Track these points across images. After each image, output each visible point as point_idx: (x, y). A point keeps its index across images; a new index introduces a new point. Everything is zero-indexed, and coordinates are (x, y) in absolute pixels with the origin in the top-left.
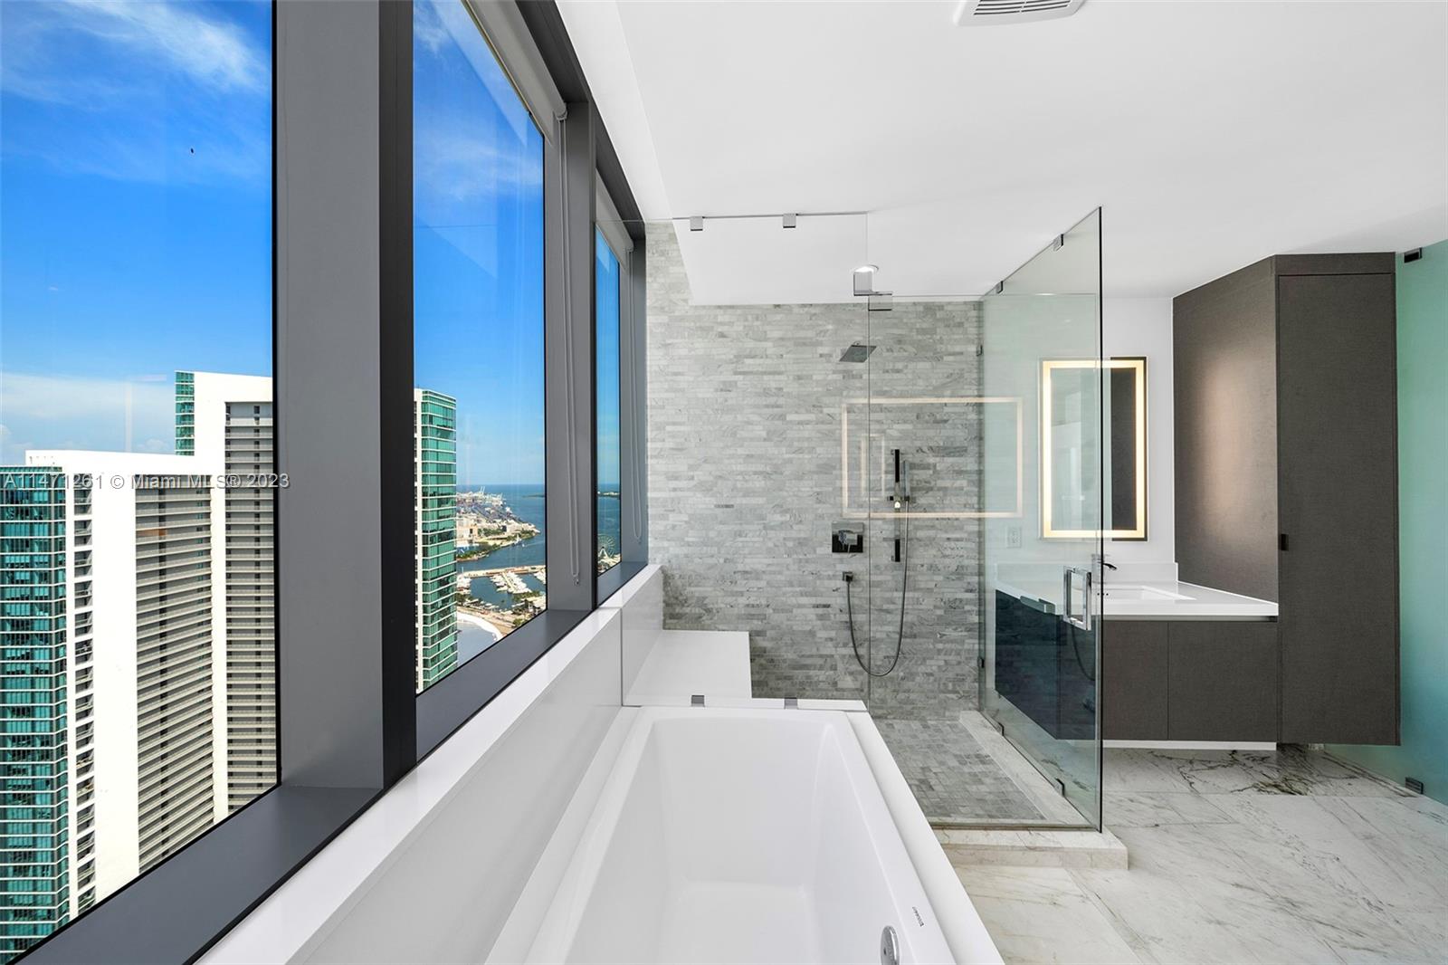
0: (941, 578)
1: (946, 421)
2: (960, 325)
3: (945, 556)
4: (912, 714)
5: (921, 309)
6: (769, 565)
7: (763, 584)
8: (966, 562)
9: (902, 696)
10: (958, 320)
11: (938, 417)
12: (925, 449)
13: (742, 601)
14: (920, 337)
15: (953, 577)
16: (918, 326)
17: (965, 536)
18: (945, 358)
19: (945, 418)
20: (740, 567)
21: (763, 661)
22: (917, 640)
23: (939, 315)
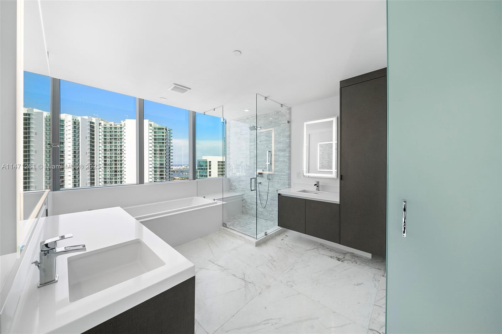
0: (280, 185)
1: (281, 142)
2: (285, 115)
3: (281, 180)
4: (273, 220)
5: (275, 113)
6: (246, 179)
7: (244, 183)
8: (286, 181)
9: (271, 215)
10: (284, 114)
11: (280, 141)
12: (276, 150)
13: (241, 187)
14: (275, 120)
15: (283, 185)
16: (275, 117)
17: (285, 174)
18: (282, 125)
19: (281, 141)
20: (241, 179)
21: (244, 201)
22: (274, 201)
23: (280, 114)
